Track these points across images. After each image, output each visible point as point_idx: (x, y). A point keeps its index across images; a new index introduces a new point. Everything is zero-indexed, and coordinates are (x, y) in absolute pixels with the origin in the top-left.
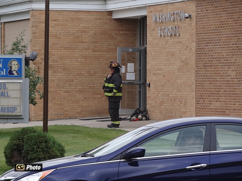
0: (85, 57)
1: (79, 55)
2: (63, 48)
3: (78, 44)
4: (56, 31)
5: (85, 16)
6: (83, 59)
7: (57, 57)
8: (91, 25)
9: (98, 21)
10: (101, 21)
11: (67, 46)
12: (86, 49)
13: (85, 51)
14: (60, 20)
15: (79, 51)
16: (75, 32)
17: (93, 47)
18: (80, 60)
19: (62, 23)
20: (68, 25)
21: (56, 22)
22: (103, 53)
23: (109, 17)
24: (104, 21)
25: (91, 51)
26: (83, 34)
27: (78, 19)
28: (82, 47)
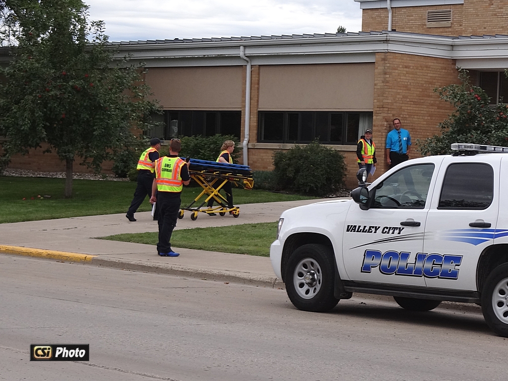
0: (431, 115)
1: (426, 112)
2: (412, 103)
3: (426, 98)
4: (407, 81)
5: (432, 64)
6: (429, 118)
7: (406, 113)
8: (437, 75)
9: (444, 71)
10: (446, 71)
11: (416, 100)
12: (432, 105)
13: (431, 107)
14: (411, 67)
15: (425, 107)
16: (423, 82)
17: (437, 102)
18: (426, 118)
19: (413, 70)
20: (418, 74)
21: (407, 69)
22: (446, 111)
23: (453, 66)
24: (449, 71)
25: (436, 108)
26: (430, 85)
27: (427, 67)
28: (429, 102)
